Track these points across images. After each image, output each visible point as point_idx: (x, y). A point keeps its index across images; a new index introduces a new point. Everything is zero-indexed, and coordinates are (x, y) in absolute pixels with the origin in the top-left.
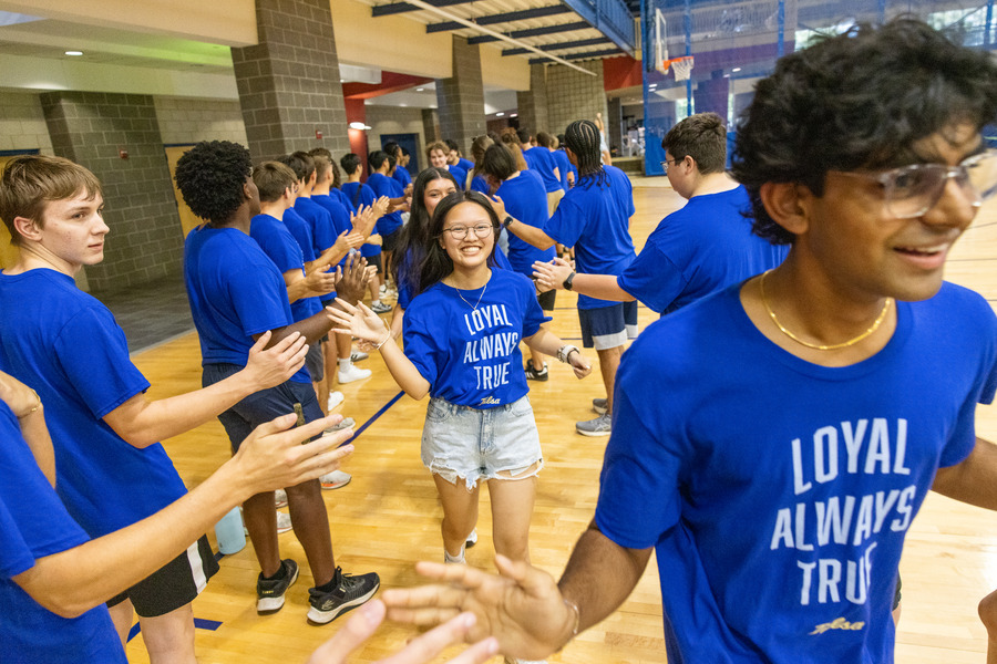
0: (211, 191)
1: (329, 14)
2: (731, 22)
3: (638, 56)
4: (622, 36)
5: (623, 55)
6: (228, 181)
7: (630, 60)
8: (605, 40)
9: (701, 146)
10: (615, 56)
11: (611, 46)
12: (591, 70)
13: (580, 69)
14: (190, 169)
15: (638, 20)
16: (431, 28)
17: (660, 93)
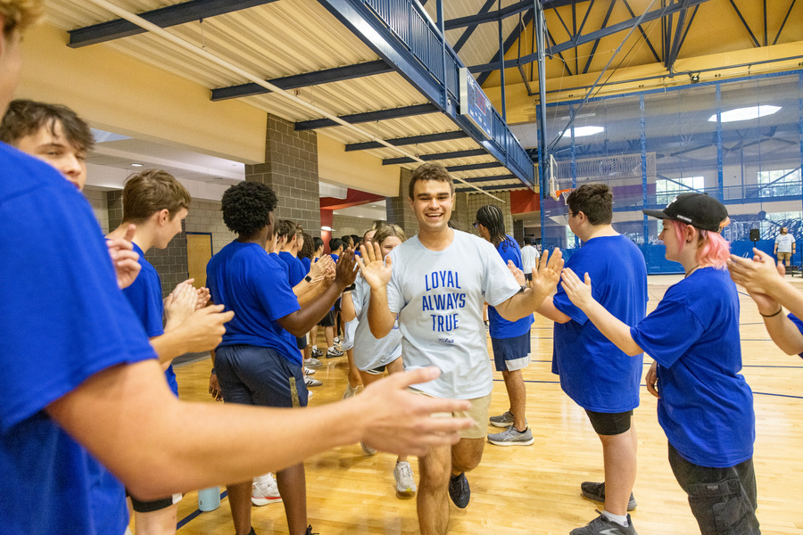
0: (249, 212)
1: (316, 147)
2: (607, 169)
3: (537, 190)
4: (524, 174)
5: (525, 188)
6: (261, 207)
7: (531, 192)
8: (513, 176)
9: (590, 206)
10: (520, 189)
11: (517, 181)
12: (501, 198)
13: (493, 196)
14: (235, 195)
15: (536, 165)
16: (386, 162)
17: (553, 218)
